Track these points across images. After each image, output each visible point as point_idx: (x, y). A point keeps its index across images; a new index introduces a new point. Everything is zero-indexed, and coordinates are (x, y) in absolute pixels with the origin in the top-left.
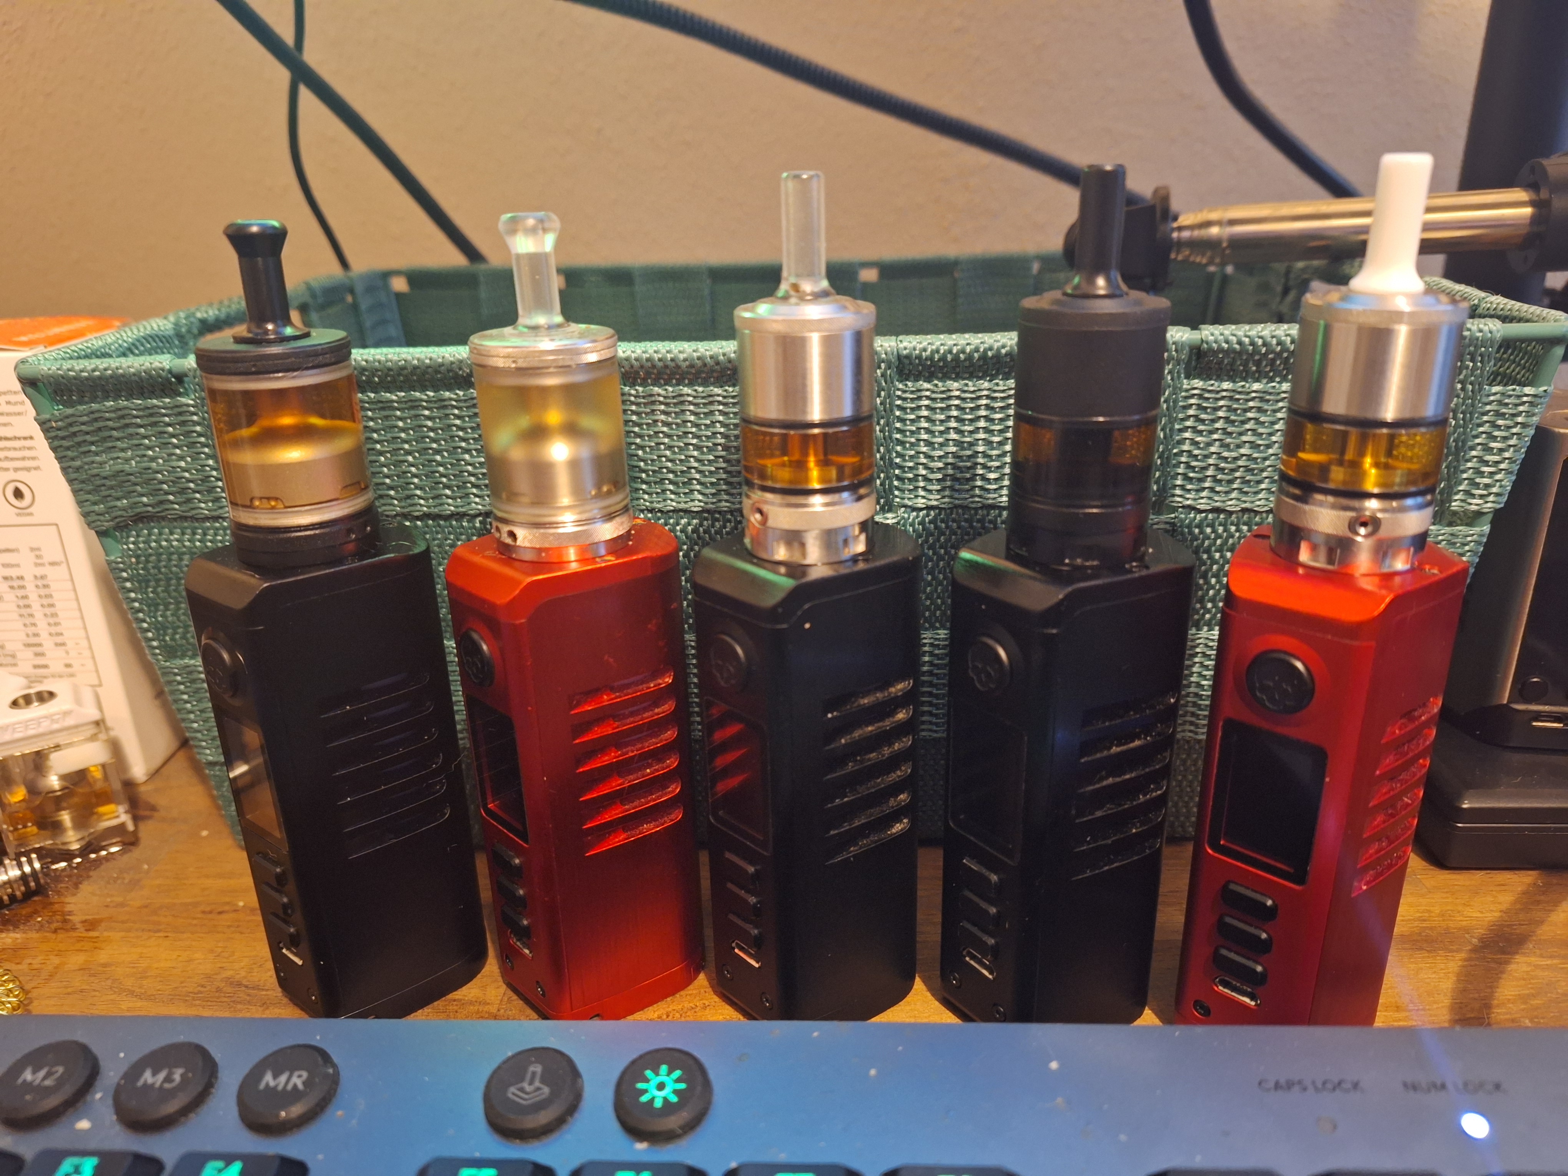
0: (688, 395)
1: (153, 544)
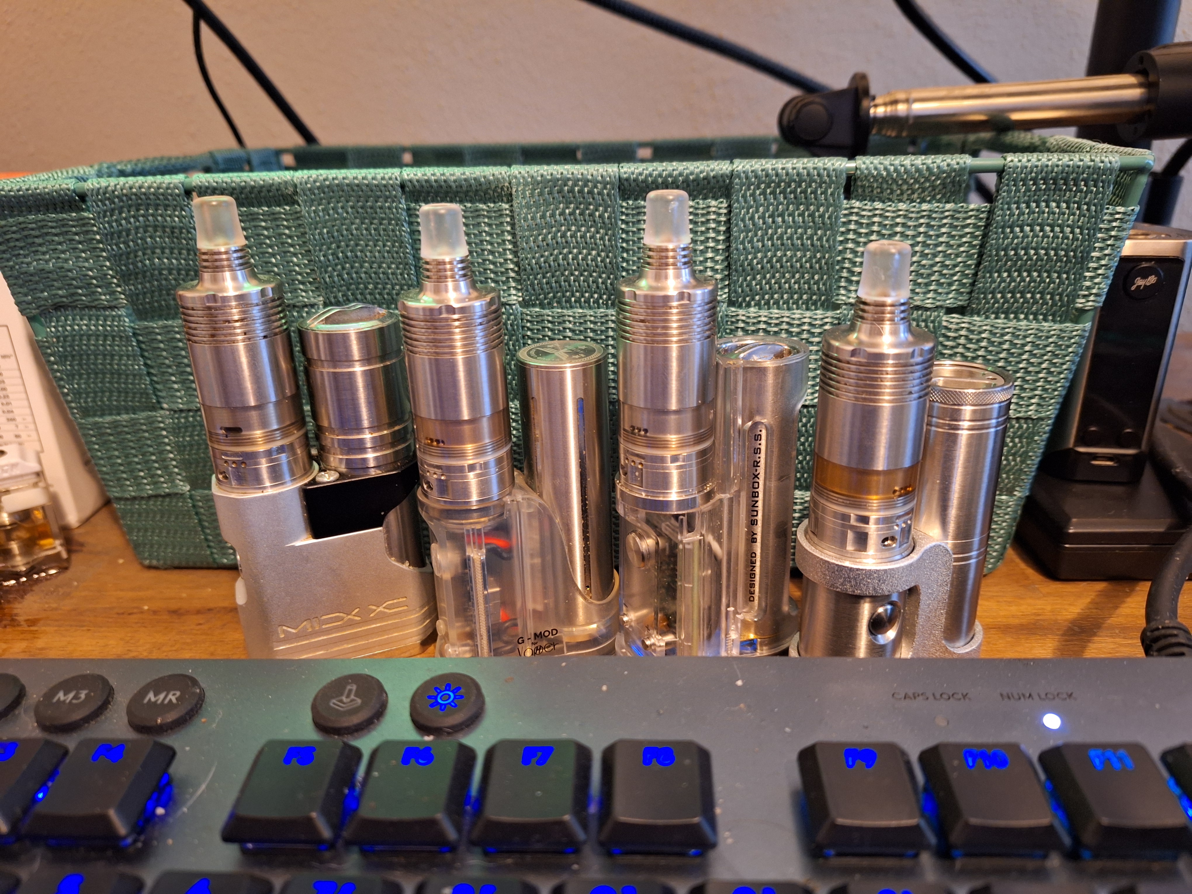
0: (483, 210)
1: (68, 328)
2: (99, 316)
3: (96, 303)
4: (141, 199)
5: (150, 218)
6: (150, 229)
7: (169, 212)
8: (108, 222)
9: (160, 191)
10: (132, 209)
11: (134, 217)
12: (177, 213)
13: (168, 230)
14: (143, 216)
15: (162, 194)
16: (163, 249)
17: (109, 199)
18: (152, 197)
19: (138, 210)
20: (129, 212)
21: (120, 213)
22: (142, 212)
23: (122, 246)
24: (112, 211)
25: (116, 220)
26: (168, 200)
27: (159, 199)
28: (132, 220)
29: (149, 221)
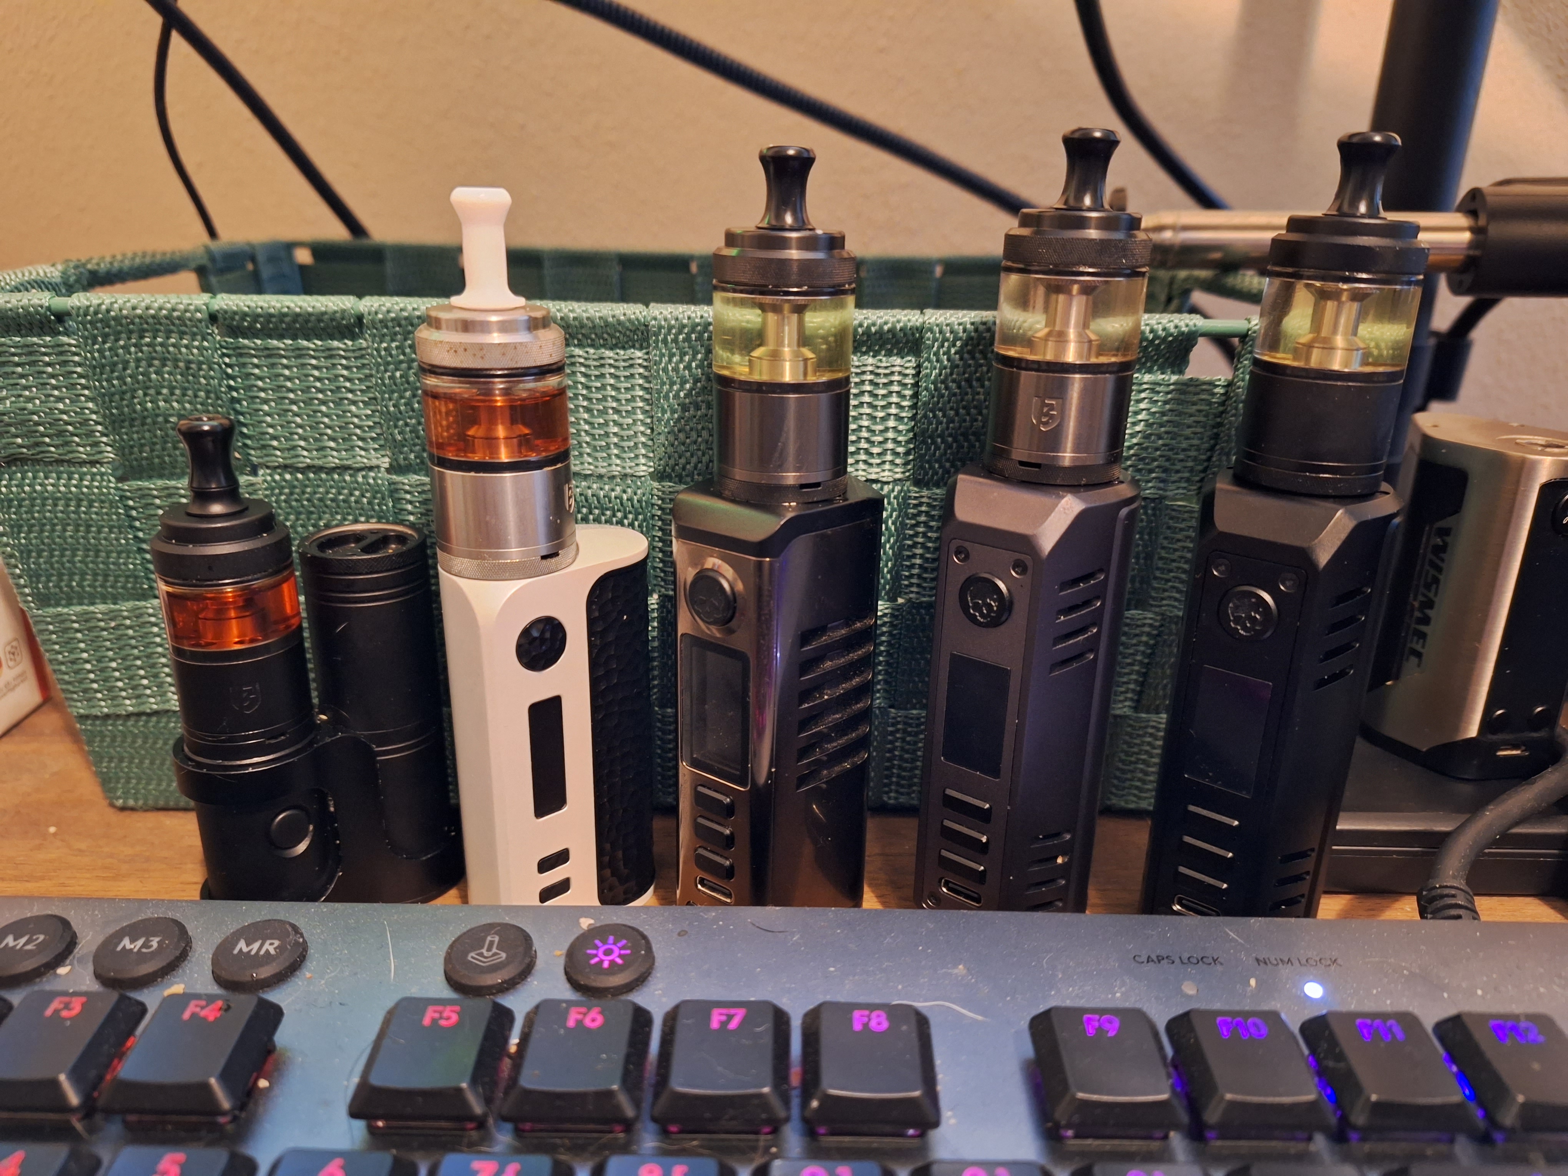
1: (27, 488)
2: (73, 473)
3: (71, 456)
4: (147, 323)
5: (158, 348)
6: (156, 362)
7: (185, 342)
8: (98, 351)
9: (175, 314)
10: (134, 336)
11: (135, 345)
12: (196, 343)
13: (181, 364)
14: (148, 345)
15: (179, 318)
16: (172, 389)
17: (101, 321)
18: (164, 321)
19: (142, 337)
20: (129, 339)
21: (117, 340)
22: (148, 340)
23: (115, 382)
24: (105, 337)
25: (110, 349)
26: (186, 326)
27: (173, 324)
28: (133, 349)
29: (156, 352)
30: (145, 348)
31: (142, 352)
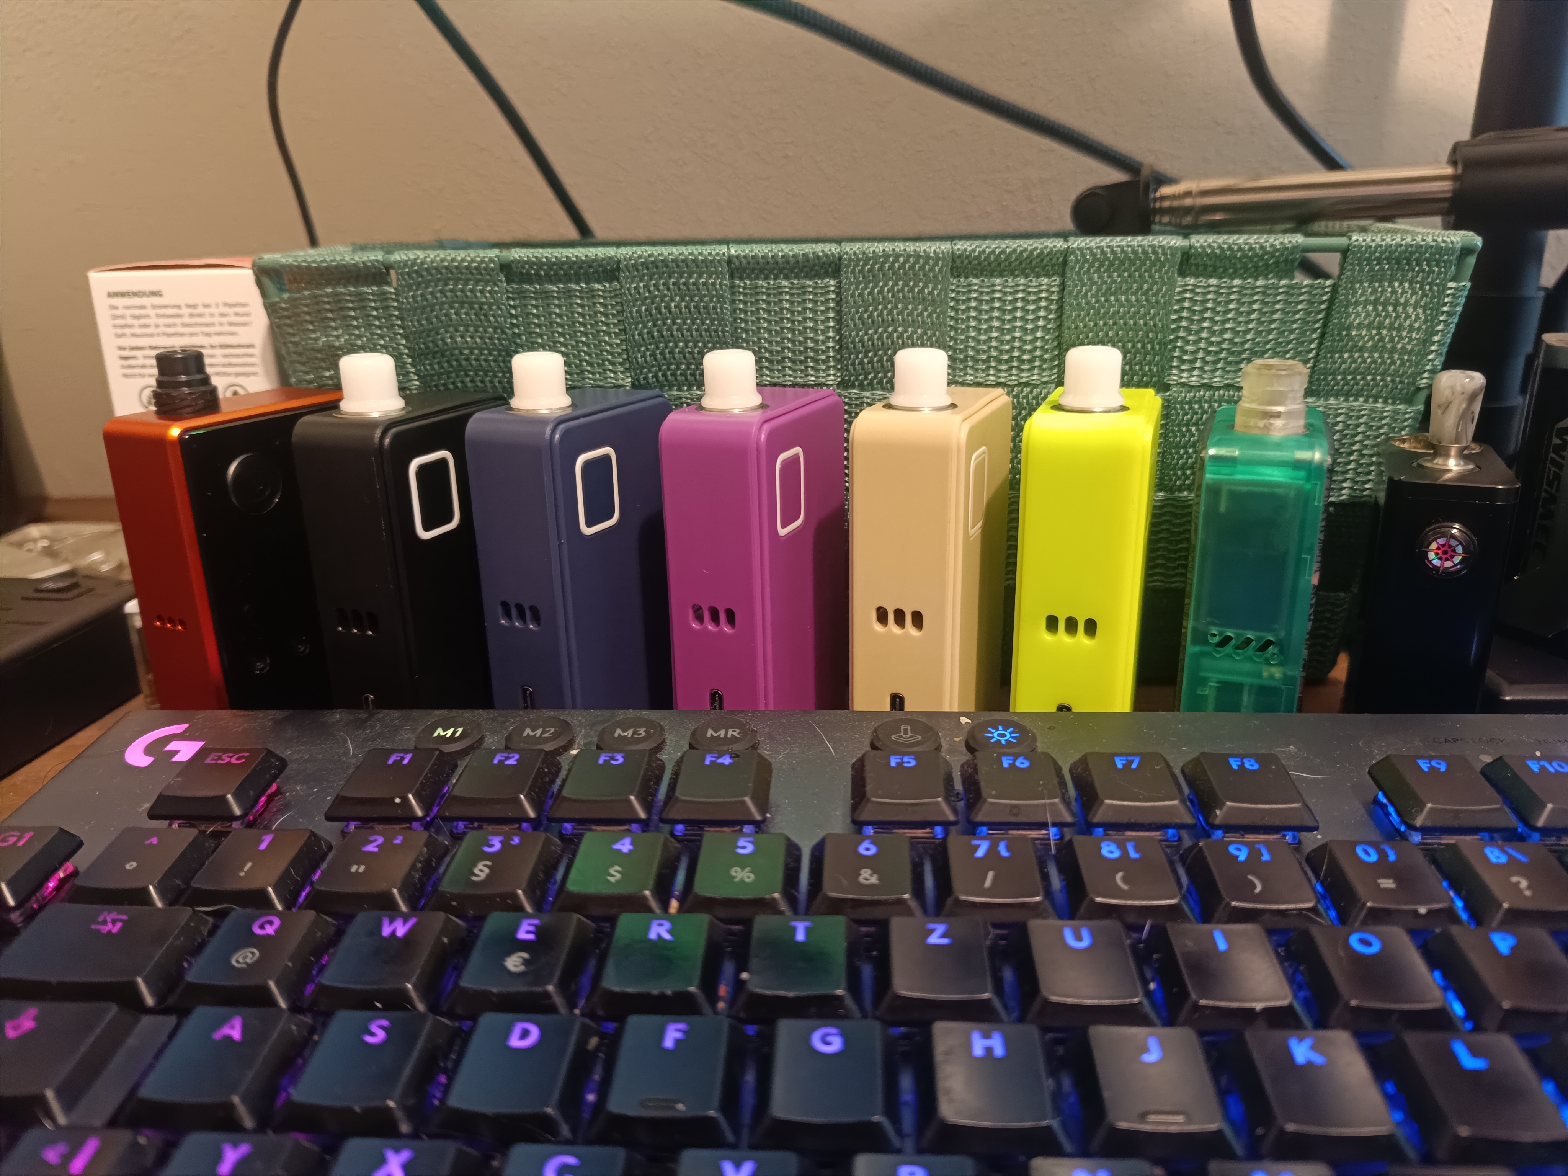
0: (786, 287)
4: (452, 273)
5: (459, 294)
6: (456, 305)
7: (479, 288)
8: (413, 296)
9: (474, 265)
10: (441, 283)
11: (441, 292)
12: (489, 288)
13: (476, 306)
14: (451, 291)
15: (476, 268)
16: (467, 327)
17: (417, 272)
18: (464, 271)
19: (446, 285)
20: (437, 286)
21: (427, 287)
22: (451, 287)
23: (424, 322)
24: (419, 285)
25: (422, 295)
26: (481, 274)
27: (472, 274)
28: (439, 295)
29: (457, 296)
30: (448, 294)
31: (446, 297)
